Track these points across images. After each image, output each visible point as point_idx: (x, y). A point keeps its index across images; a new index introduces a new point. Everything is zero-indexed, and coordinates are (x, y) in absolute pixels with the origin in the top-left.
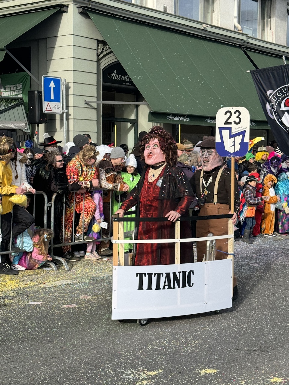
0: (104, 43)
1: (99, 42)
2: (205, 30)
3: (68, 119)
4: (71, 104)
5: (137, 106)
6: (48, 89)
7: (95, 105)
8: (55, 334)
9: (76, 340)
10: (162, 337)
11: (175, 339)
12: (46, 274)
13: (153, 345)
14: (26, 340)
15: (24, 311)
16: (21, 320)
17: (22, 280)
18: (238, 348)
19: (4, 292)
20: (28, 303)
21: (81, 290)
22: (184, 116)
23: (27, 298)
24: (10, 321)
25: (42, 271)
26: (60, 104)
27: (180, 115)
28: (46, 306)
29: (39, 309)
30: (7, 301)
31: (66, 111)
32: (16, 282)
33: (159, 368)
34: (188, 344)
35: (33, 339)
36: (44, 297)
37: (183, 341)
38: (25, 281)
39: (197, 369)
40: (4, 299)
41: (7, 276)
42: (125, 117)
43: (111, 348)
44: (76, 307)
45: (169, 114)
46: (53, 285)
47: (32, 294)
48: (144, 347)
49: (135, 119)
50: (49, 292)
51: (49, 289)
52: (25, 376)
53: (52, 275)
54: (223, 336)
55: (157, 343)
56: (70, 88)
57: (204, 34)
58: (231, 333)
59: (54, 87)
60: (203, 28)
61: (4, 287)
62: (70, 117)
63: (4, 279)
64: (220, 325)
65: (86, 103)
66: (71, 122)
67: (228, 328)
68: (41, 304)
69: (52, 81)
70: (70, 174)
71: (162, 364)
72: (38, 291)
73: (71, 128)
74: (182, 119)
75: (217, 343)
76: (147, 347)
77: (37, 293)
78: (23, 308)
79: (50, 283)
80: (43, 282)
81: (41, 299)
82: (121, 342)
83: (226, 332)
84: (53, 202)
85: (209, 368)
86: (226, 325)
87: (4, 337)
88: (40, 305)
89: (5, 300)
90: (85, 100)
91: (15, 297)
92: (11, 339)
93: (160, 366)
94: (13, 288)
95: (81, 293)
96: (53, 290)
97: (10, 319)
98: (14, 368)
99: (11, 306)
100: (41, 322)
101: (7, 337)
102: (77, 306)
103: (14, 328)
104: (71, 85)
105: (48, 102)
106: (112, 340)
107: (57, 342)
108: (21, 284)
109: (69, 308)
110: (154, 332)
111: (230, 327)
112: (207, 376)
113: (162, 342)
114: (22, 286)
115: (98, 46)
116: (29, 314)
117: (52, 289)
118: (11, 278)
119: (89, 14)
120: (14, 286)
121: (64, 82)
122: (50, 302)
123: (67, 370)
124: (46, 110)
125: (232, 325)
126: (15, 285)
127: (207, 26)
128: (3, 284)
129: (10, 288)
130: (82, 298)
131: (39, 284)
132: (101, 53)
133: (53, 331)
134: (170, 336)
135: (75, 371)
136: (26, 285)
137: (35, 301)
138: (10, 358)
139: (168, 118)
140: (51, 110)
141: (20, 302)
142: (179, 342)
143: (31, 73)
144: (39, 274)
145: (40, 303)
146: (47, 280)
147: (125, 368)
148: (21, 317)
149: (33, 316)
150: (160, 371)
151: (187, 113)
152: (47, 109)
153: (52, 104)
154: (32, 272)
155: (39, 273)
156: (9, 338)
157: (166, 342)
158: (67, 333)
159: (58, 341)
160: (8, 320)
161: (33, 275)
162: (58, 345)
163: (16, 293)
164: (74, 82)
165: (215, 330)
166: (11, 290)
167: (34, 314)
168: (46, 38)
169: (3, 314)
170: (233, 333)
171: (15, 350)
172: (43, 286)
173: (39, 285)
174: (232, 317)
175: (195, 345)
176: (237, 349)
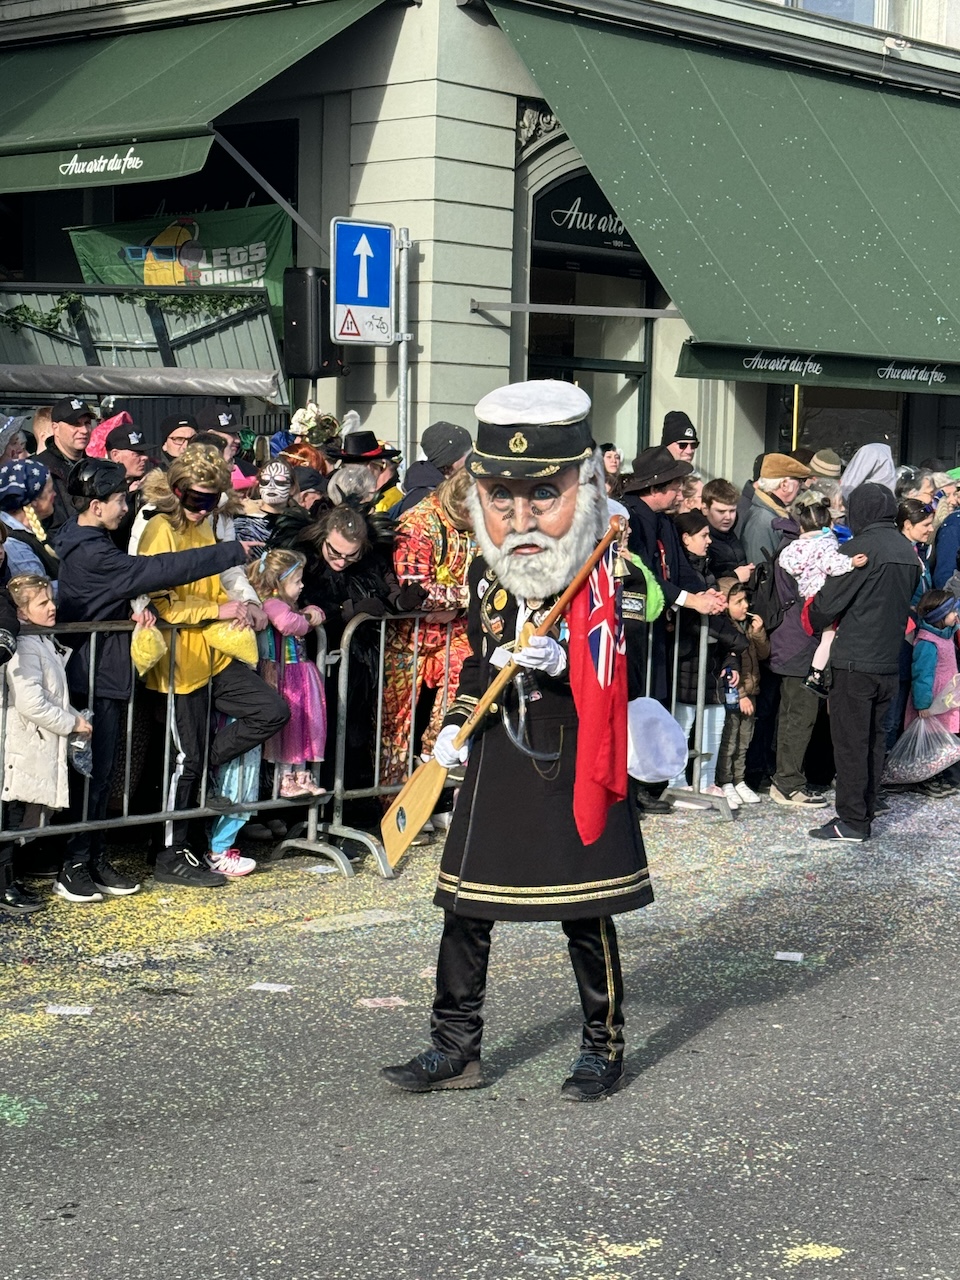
0: (541, 107)
1: (523, 103)
2: (892, 58)
3: (412, 363)
4: (425, 312)
5: (649, 323)
6: (349, 263)
7: (505, 317)
8: (324, 1100)
9: (392, 1124)
10: (674, 1123)
11: (714, 1135)
12: (315, 889)
13: (639, 1151)
14: (229, 1114)
15: (232, 1014)
16: (220, 1045)
17: (237, 905)
18: (924, 1174)
19: (174, 945)
20: (247, 985)
21: (427, 947)
22: (803, 356)
23: (246, 970)
24: (186, 1045)
25: (306, 877)
26: (386, 314)
27: (792, 355)
28: (306, 999)
29: (283, 1009)
30: (182, 978)
31: (407, 337)
32: (217, 913)
33: (652, 1232)
34: (759, 1154)
35: (252, 1113)
36: (302, 966)
37: (744, 1142)
38: (248, 910)
39: (777, 1242)
40: (174, 969)
41: (190, 889)
42: (608, 355)
43: (500, 1156)
44: (401, 1006)
45: (751, 352)
46: (334, 928)
47: (265, 955)
48: (611, 1159)
49: (643, 360)
50: (320, 950)
51: (321, 940)
52: (212, 1238)
53: (336, 890)
54: (878, 1128)
55: (655, 1144)
56: (421, 258)
57: (887, 71)
58: (908, 1120)
59: (368, 257)
60: (885, 52)
61: (177, 928)
62: (421, 357)
63: (179, 901)
64: (875, 1089)
65: (474, 311)
66: (424, 371)
67: (902, 1102)
68: (291, 990)
69: (364, 237)
70: (406, 556)
71: (660, 1219)
72: (283, 947)
73: (424, 393)
74: (795, 367)
75: (855, 1153)
76: (619, 1156)
77: (283, 952)
78: (230, 1002)
79: (327, 919)
80: (306, 914)
81: (293, 974)
82: (534, 1137)
83: (891, 1114)
84: (344, 650)
85: (818, 1240)
86: (895, 1091)
87: (161, 1102)
88: (285, 993)
89: (177, 973)
90: (473, 301)
91: (211, 964)
92: (183, 1110)
93: (653, 1226)
94: (206, 930)
95: (424, 957)
96: (335, 943)
97: (185, 1042)
98: (179, 1210)
99: (192, 995)
100: (283, 1056)
101: (169, 1103)
102: (406, 1004)
103: (193, 1070)
104: (427, 249)
105: (349, 307)
106: (509, 1126)
107: (326, 1125)
108: (232, 920)
109: (381, 1010)
110: (649, 1106)
111: (907, 1098)
112: (807, 1267)
113: (672, 1141)
114: (235, 926)
115: (520, 117)
116: (247, 1024)
117: (331, 941)
118: (201, 897)
119: (494, 10)
120: (211, 926)
121: (404, 239)
122: (319, 986)
123: (350, 1226)
124: (342, 333)
125: (914, 1091)
126: (213, 923)
127: (899, 45)
128: (174, 918)
129: (195, 931)
130: (425, 976)
131: (290, 921)
132: (532, 140)
133: (318, 1089)
134: (702, 1120)
135: (374, 1231)
136: (248, 922)
137: (270, 981)
138: (170, 1177)
139: (748, 363)
140: (358, 334)
141: (224, 982)
142: (729, 1145)
143: (296, 208)
144: (294, 887)
145: (286, 989)
146: (319, 907)
147: (537, 1228)
148: (220, 1035)
149: (260, 1031)
150: (654, 1243)
151: (817, 348)
152: (345, 330)
153: (362, 314)
154: (271, 880)
155: (294, 883)
156: (176, 1106)
157: (684, 1144)
158: (364, 1096)
159: (331, 1123)
160: (177, 1044)
161: (275, 889)
162: (328, 1137)
163: (215, 949)
164: (435, 241)
165: (854, 1106)
166: (200, 939)
167: (264, 1026)
168: (349, 92)
169: (166, 1020)
170: (915, 1119)
171: (190, 1149)
172: (302, 927)
173: (290, 925)
174: (919, 1063)
175: (780, 1159)
176: (922, 1179)
